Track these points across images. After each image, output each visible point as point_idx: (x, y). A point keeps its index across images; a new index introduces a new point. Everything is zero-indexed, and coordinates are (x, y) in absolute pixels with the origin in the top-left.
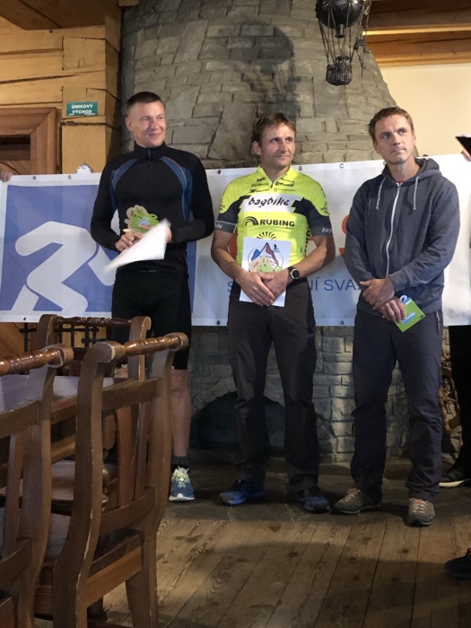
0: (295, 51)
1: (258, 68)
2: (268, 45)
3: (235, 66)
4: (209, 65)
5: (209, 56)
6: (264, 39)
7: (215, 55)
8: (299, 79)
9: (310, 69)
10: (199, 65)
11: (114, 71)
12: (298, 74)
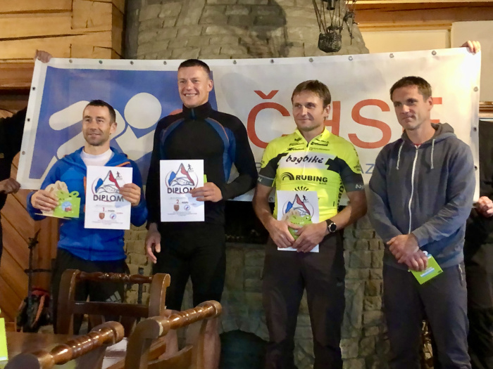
0: (287, 19)
1: (254, 34)
2: (263, 14)
3: (233, 31)
4: (209, 30)
5: (208, 21)
6: (259, 7)
7: (215, 21)
8: (291, 45)
9: (301, 36)
10: (199, 28)
11: (119, 31)
12: (290, 40)
